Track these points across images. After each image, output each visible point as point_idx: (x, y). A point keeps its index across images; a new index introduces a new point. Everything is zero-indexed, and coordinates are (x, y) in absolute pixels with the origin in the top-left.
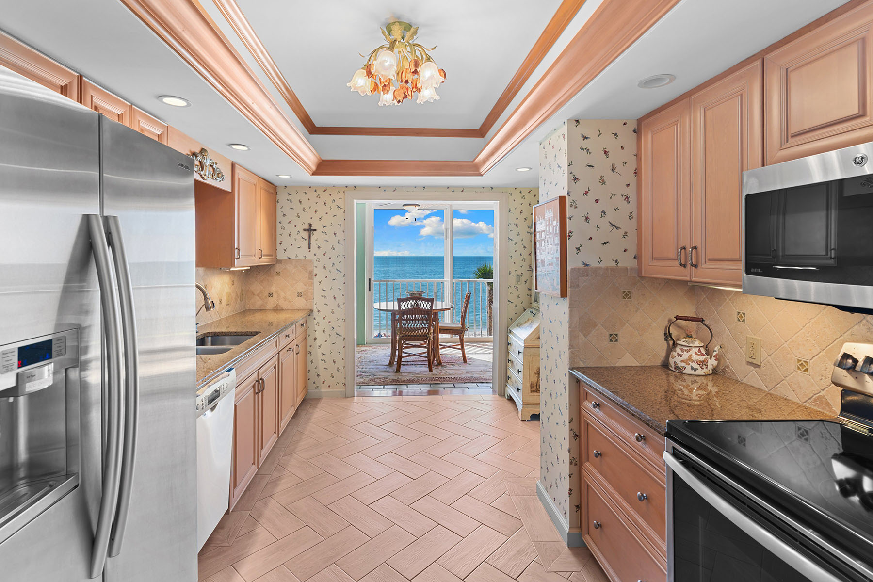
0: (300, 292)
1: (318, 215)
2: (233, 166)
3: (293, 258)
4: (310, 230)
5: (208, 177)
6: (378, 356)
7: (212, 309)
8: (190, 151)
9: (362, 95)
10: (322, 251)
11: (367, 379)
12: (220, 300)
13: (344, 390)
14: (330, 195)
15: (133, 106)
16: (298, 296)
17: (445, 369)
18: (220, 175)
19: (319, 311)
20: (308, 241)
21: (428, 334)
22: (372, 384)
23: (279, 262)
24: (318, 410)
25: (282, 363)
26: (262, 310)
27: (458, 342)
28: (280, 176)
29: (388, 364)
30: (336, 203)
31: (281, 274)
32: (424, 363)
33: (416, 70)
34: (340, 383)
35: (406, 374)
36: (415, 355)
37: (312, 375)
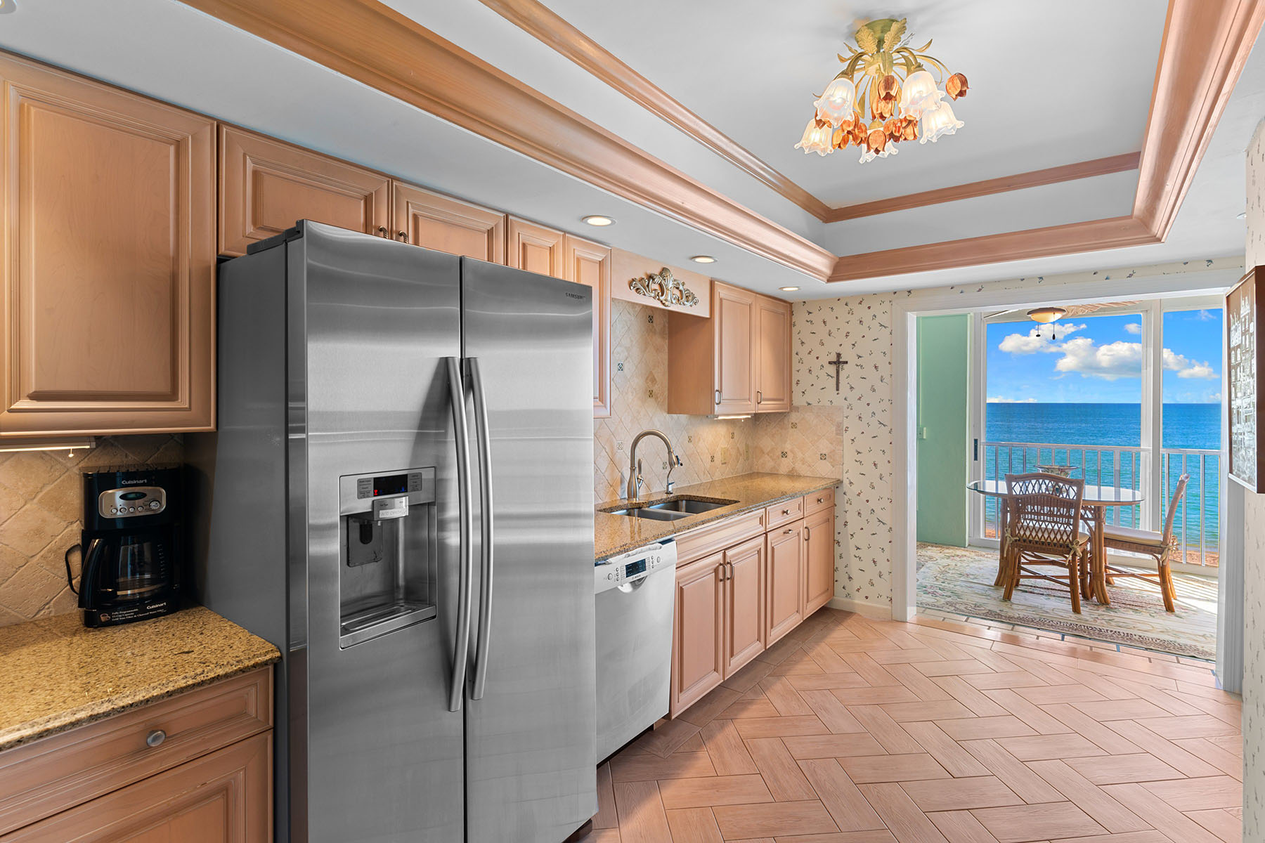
0: (824, 452)
1: (851, 340)
2: (712, 284)
3: (814, 403)
4: (838, 362)
5: (672, 303)
6: (980, 569)
7: (676, 466)
8: (646, 274)
9: (823, 155)
10: (856, 393)
11: (943, 601)
12: (713, 458)
13: (890, 608)
14: (869, 308)
15: (567, 235)
16: (821, 459)
17: (1112, 614)
18: (690, 298)
19: (851, 483)
20: (835, 379)
21: (1072, 544)
22: (948, 610)
23: (797, 409)
24: (842, 627)
25: (773, 548)
26: (773, 475)
27: (1154, 570)
28: (784, 289)
29: (993, 584)
30: (878, 320)
31: (798, 425)
32: (1062, 594)
33: (888, 94)
34: (884, 597)
35: (1020, 607)
36: (1045, 577)
37: (841, 576)
